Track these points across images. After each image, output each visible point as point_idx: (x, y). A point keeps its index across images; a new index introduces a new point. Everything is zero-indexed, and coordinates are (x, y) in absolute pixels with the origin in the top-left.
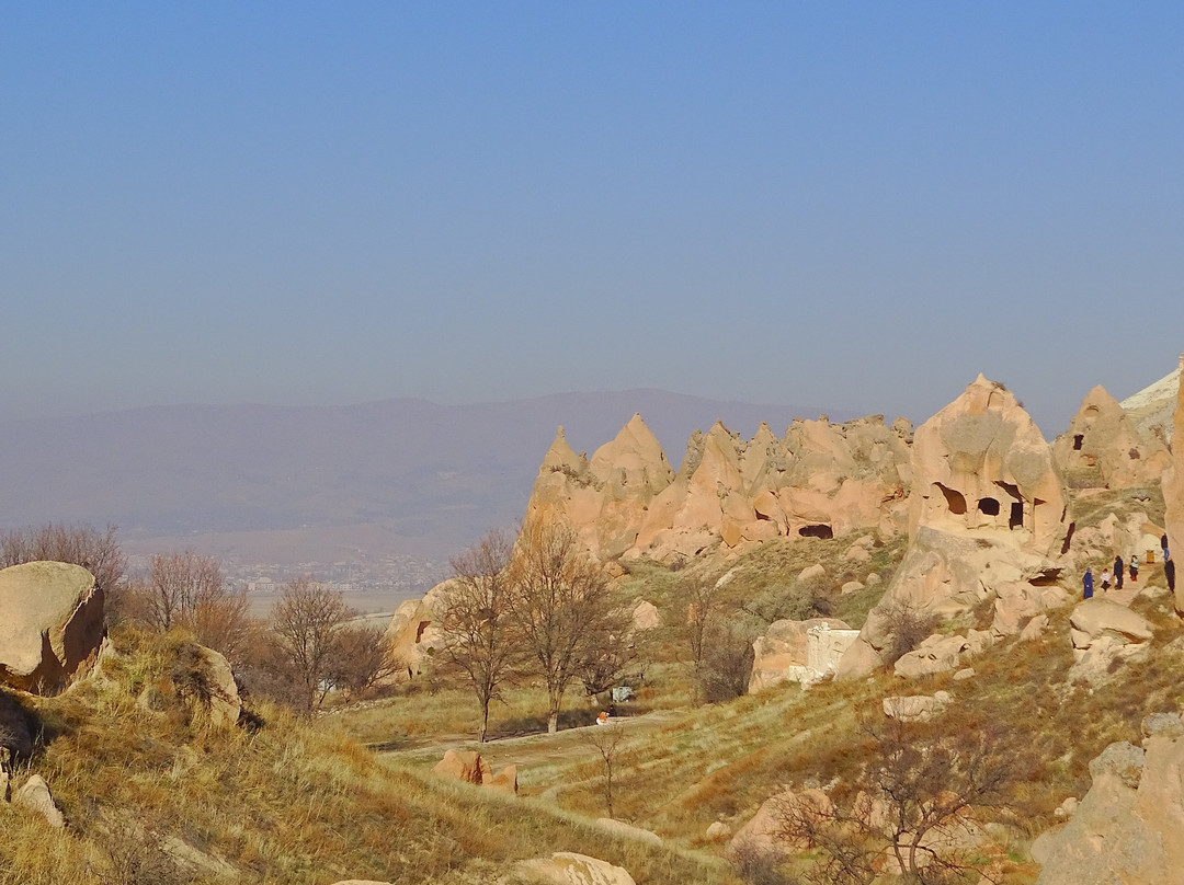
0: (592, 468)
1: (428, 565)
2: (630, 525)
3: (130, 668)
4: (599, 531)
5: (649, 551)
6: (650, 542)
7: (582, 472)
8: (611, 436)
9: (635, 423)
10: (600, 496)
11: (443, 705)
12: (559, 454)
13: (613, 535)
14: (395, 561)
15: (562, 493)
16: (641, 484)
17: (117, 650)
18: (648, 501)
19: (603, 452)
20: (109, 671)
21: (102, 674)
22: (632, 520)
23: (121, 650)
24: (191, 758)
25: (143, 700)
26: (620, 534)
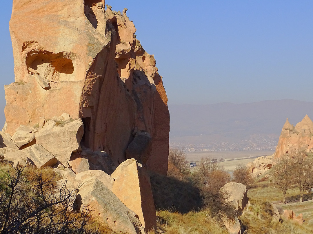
0: (296, 128)
1: (233, 144)
2: (306, 143)
3: (255, 208)
4: (298, 145)
5: (312, 150)
6: (312, 148)
7: (293, 130)
8: (300, 120)
9: (306, 117)
10: (298, 136)
11: (268, 192)
12: (287, 125)
13: (302, 146)
14: (224, 144)
15: (288, 135)
16: (309, 133)
17: (251, 204)
18: (311, 137)
19: (298, 124)
20: (251, 210)
21: (249, 210)
22: (307, 142)
23: (252, 204)
24: (273, 232)
25: (259, 217)
26: (304, 145)
